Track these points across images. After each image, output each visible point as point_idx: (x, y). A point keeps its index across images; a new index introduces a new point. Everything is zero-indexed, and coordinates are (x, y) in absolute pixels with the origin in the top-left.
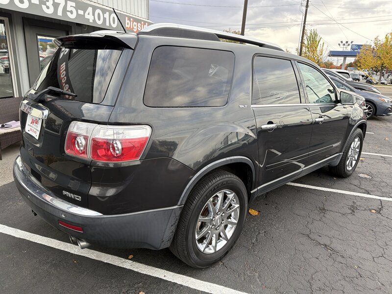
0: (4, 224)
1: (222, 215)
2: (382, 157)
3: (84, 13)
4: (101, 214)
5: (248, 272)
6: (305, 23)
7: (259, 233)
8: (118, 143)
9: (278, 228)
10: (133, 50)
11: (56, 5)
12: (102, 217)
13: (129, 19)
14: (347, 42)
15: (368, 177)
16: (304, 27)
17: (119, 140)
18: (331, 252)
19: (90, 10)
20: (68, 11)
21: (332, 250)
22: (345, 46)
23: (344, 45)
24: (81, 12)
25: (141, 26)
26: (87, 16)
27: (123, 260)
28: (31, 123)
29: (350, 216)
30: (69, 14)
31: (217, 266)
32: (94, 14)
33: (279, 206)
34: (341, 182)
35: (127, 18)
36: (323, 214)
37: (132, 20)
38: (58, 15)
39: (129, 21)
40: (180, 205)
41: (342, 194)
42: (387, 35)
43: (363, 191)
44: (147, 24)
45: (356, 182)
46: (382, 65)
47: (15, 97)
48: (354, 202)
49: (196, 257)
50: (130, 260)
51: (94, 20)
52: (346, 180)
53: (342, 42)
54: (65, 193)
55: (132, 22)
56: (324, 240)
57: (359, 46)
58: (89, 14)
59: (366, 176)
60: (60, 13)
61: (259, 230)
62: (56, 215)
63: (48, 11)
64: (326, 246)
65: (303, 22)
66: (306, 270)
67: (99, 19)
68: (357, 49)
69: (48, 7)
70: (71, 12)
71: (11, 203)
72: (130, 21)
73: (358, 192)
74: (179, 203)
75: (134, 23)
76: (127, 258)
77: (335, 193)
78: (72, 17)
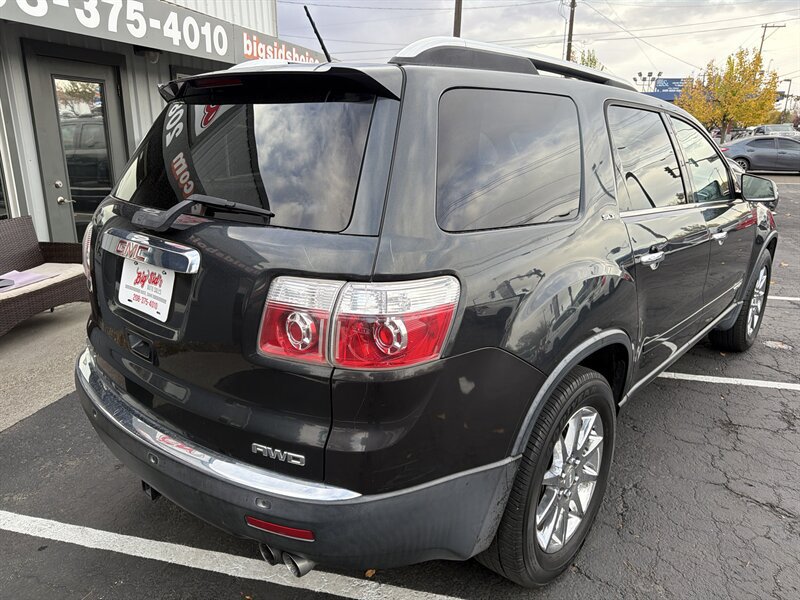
0: (49, 518)
1: (575, 464)
2: (791, 302)
3: (162, 25)
4: (357, 495)
5: (640, 585)
6: (570, 39)
7: (624, 489)
8: (399, 323)
9: (657, 475)
10: (399, 100)
11: (104, 9)
12: (361, 501)
13: (250, 38)
14: (650, 74)
15: (785, 347)
16: (569, 46)
17: (401, 317)
18: (790, 520)
19: (173, 17)
20: (130, 22)
21: (789, 515)
22: (646, 83)
23: (644, 79)
24: (155, 24)
25: (273, 52)
26: (167, 33)
27: (356, 581)
28: (136, 282)
29: (788, 435)
30: (130, 27)
31: (569, 577)
32: (180, 28)
33: (639, 425)
34: (737, 362)
35: (245, 35)
36: (733, 435)
37: (255, 38)
38: (110, 29)
39: (249, 42)
40: (517, 455)
41: (752, 387)
42: (730, 58)
43: (790, 378)
44: (283, 46)
45: (767, 359)
46: (725, 116)
47: (13, 216)
48: (783, 404)
49: (538, 566)
50: (371, 579)
51: (182, 41)
52: (746, 356)
53: (640, 74)
54: (259, 448)
55: (255, 44)
56: (765, 495)
57: (671, 82)
58: (171, 27)
59: (779, 345)
60: (113, 26)
61: (622, 484)
62: (241, 503)
63: (88, 23)
64: (772, 506)
65: (567, 37)
66: (756, 566)
67: (192, 38)
68: (666, 88)
69: (88, 14)
70: (136, 24)
71: (50, 463)
72: (252, 41)
73: (782, 381)
74: (515, 451)
75: (261, 46)
76: (364, 577)
77: (736, 386)
78: (137, 34)
